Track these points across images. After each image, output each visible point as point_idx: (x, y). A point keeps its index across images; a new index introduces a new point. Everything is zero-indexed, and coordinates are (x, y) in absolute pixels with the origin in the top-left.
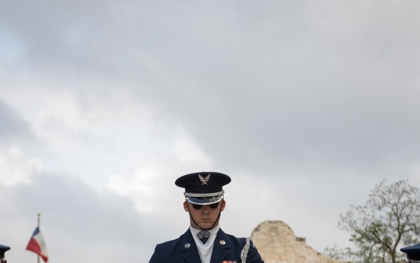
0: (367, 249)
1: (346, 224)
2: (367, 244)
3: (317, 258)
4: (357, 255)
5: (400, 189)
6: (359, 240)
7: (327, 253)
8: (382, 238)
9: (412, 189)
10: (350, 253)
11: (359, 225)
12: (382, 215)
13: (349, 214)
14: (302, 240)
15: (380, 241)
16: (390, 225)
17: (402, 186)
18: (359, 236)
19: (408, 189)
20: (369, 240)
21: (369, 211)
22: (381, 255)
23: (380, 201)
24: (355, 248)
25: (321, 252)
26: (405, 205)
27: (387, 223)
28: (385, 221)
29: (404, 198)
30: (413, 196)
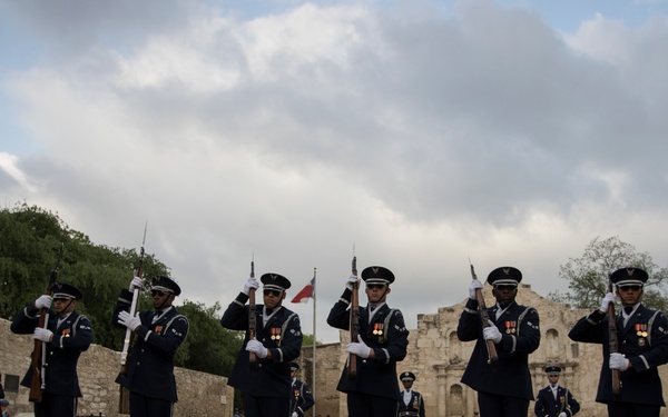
0: (583, 294)
1: (565, 273)
2: (584, 290)
3: (540, 301)
4: (575, 299)
5: (612, 244)
6: (577, 287)
7: (550, 297)
8: (596, 284)
9: (622, 244)
10: (570, 298)
11: (577, 274)
12: (597, 266)
13: (568, 265)
14: (527, 286)
15: (595, 288)
16: (603, 274)
17: (613, 242)
18: (577, 283)
19: (618, 244)
20: (586, 287)
21: (585, 262)
22: (596, 299)
23: (594, 254)
24: (573, 293)
25: (545, 296)
26: (616, 257)
27: (600, 272)
28: (598, 271)
29: (615, 252)
30: (622, 250)
